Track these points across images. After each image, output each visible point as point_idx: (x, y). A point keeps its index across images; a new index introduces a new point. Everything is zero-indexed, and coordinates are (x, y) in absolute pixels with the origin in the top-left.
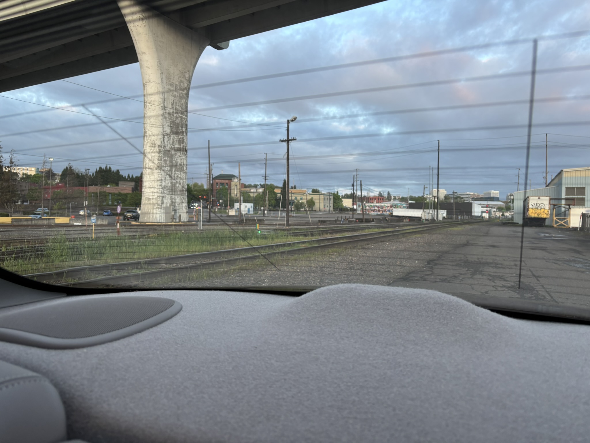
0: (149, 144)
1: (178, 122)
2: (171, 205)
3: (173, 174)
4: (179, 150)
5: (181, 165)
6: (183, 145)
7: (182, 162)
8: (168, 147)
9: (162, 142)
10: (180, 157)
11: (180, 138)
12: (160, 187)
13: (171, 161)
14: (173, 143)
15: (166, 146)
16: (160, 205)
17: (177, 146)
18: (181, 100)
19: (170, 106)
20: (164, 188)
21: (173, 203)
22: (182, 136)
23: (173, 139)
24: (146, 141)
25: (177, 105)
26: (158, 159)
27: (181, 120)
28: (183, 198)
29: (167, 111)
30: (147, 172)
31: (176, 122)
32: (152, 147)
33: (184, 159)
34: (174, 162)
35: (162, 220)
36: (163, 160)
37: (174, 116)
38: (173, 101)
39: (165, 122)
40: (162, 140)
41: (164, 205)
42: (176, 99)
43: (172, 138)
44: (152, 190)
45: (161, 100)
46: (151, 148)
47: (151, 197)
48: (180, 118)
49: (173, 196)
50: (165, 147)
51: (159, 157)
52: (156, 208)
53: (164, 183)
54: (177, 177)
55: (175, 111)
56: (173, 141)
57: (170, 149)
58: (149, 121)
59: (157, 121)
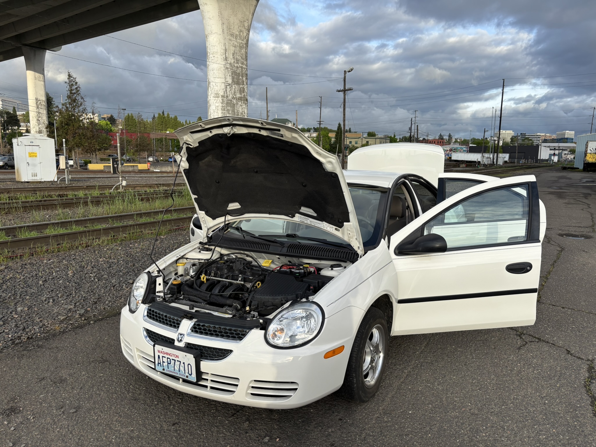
4: (240, 99)
5: (242, 114)
6: (244, 94)
7: (243, 111)
9: (224, 92)
10: (241, 106)
11: (241, 88)
13: (233, 111)
15: (228, 96)
17: (238, 95)
18: (241, 50)
19: (231, 57)
22: (242, 85)
24: (210, 92)
25: (238, 55)
26: (222, 109)
27: (242, 70)
31: (237, 72)
33: (244, 108)
34: (236, 111)
36: (226, 109)
37: (235, 66)
38: (234, 51)
39: (227, 73)
42: (236, 49)
43: (233, 88)
46: (214, 98)
48: (240, 68)
51: (223, 106)
55: (236, 61)
56: (235, 91)
57: (232, 98)
58: (212, 72)
59: (220, 72)
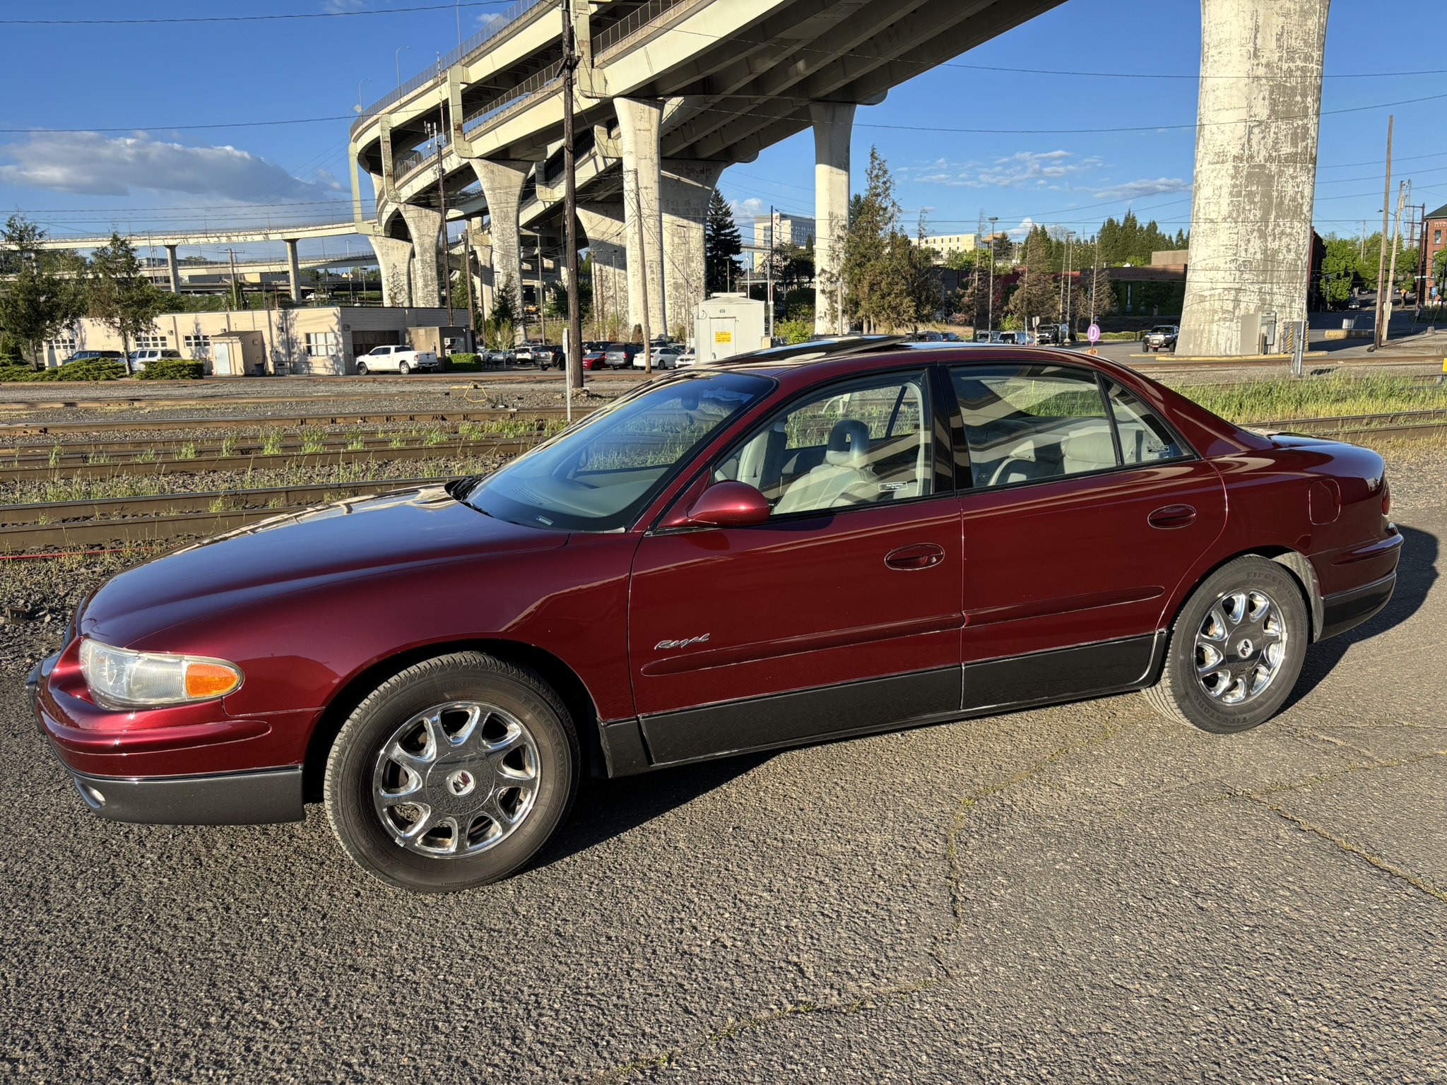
0: (1210, 158)
1: (1294, 84)
2: (1259, 309)
3: (1271, 227)
4: (1292, 159)
5: (1294, 199)
6: (1304, 144)
7: (1297, 192)
8: (1261, 157)
9: (1244, 146)
10: (1293, 178)
11: (1296, 128)
12: (1233, 266)
13: (1267, 195)
14: (1276, 143)
15: (1255, 154)
16: (1228, 311)
17: (1286, 149)
18: (1306, 20)
19: (1273, 45)
20: (1244, 267)
21: (1264, 305)
22: (1302, 120)
23: (1275, 133)
24: (1203, 151)
25: (1294, 36)
26: (1231, 193)
27: (1304, 77)
28: (1295, 288)
29: (1264, 61)
30: (1201, 230)
31: (1288, 85)
32: (1218, 162)
33: (1304, 183)
34: (1275, 194)
35: (1233, 349)
36: (1243, 193)
37: (1281, 69)
38: (1283, 27)
39: (1256, 92)
40: (1245, 140)
41: (1242, 311)
42: (1289, 21)
43: (1273, 130)
44: (1210, 274)
45: (1246, 34)
46: (1213, 166)
47: (1207, 293)
48: (1299, 73)
49: (1267, 287)
50: (1251, 157)
51: (1234, 186)
52: (1219, 320)
53: (1243, 254)
54: (1282, 233)
55: (1285, 55)
56: (1277, 138)
57: (1266, 161)
58: (1211, 96)
59: (1234, 92)
